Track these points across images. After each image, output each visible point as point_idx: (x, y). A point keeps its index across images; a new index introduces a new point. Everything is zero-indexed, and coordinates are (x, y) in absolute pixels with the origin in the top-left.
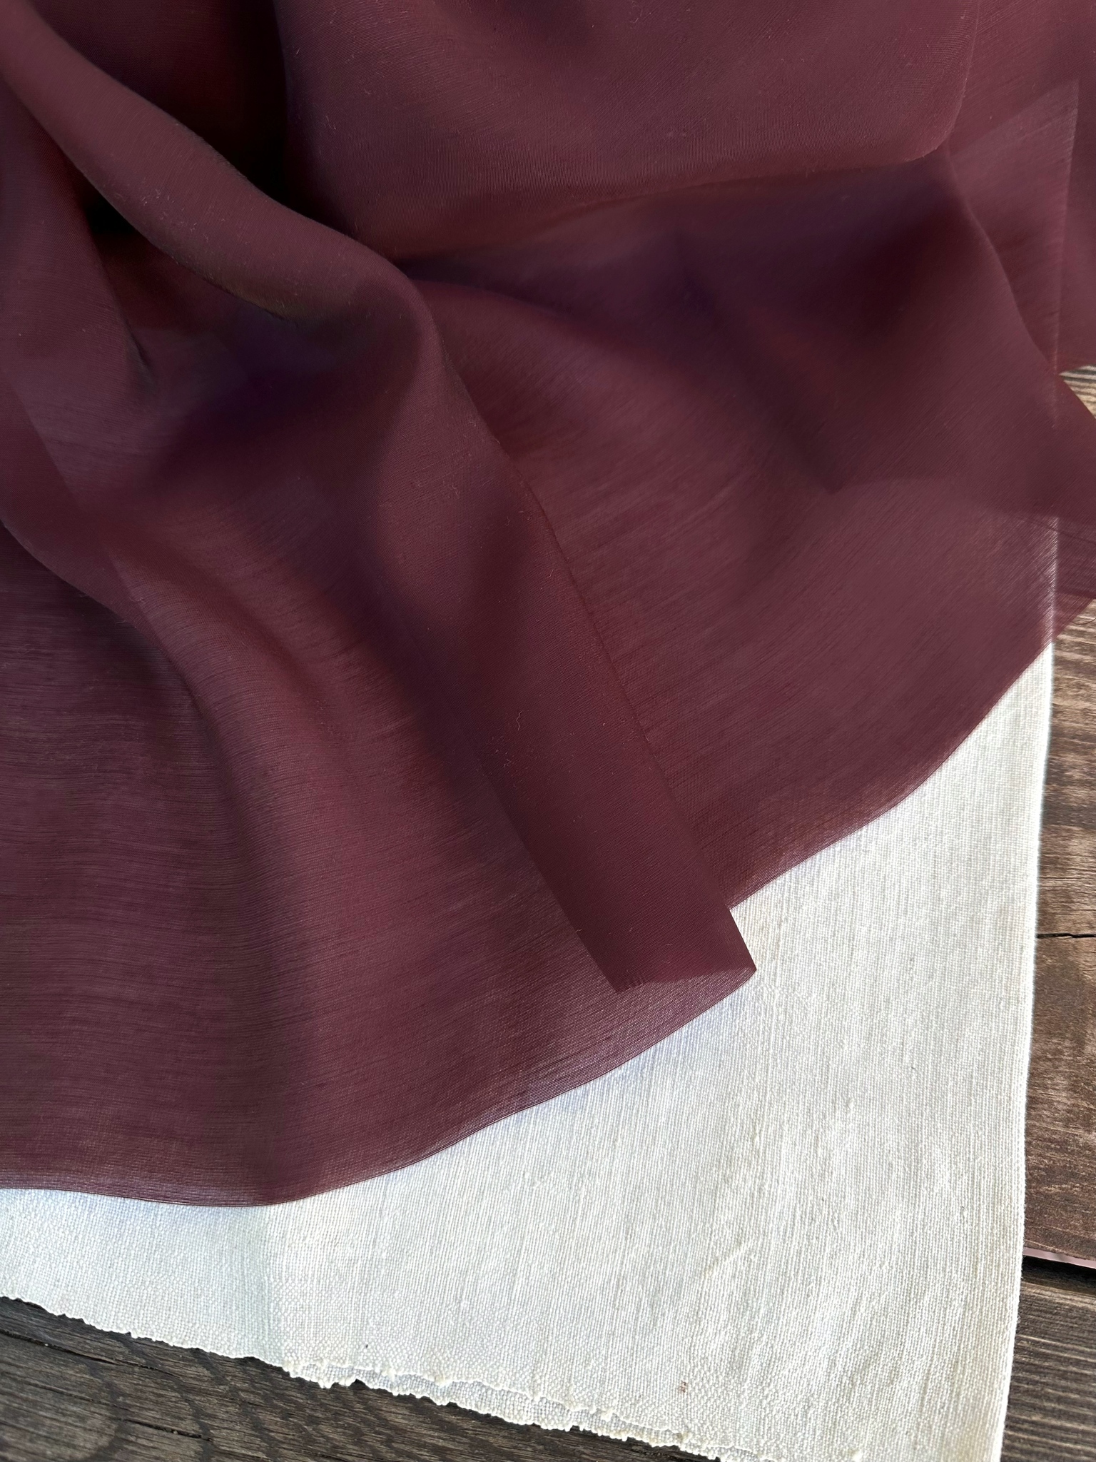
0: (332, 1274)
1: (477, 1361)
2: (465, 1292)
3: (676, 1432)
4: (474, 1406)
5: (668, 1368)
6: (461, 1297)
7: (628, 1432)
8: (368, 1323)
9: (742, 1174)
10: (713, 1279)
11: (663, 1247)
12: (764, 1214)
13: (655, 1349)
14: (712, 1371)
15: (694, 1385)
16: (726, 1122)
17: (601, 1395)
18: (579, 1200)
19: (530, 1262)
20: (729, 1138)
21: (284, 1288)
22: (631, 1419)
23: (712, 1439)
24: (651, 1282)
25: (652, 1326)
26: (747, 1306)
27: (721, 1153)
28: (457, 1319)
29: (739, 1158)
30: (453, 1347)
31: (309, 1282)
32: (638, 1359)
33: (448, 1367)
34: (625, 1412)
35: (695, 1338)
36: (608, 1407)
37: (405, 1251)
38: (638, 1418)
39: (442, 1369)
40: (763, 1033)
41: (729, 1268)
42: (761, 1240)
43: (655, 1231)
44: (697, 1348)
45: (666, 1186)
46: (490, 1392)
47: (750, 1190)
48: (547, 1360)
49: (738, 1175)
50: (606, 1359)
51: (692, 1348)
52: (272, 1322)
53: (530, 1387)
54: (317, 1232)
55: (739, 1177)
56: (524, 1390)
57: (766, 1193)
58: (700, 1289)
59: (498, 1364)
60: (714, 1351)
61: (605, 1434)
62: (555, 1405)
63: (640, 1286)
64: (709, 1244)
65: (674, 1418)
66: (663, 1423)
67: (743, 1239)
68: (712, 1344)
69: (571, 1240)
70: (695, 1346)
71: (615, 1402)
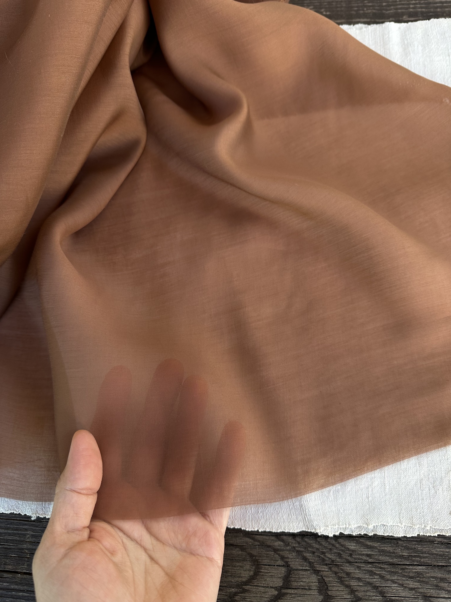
25: (435, 494)
28: (369, 504)
32: (434, 506)
48: (403, 512)
50: (423, 508)
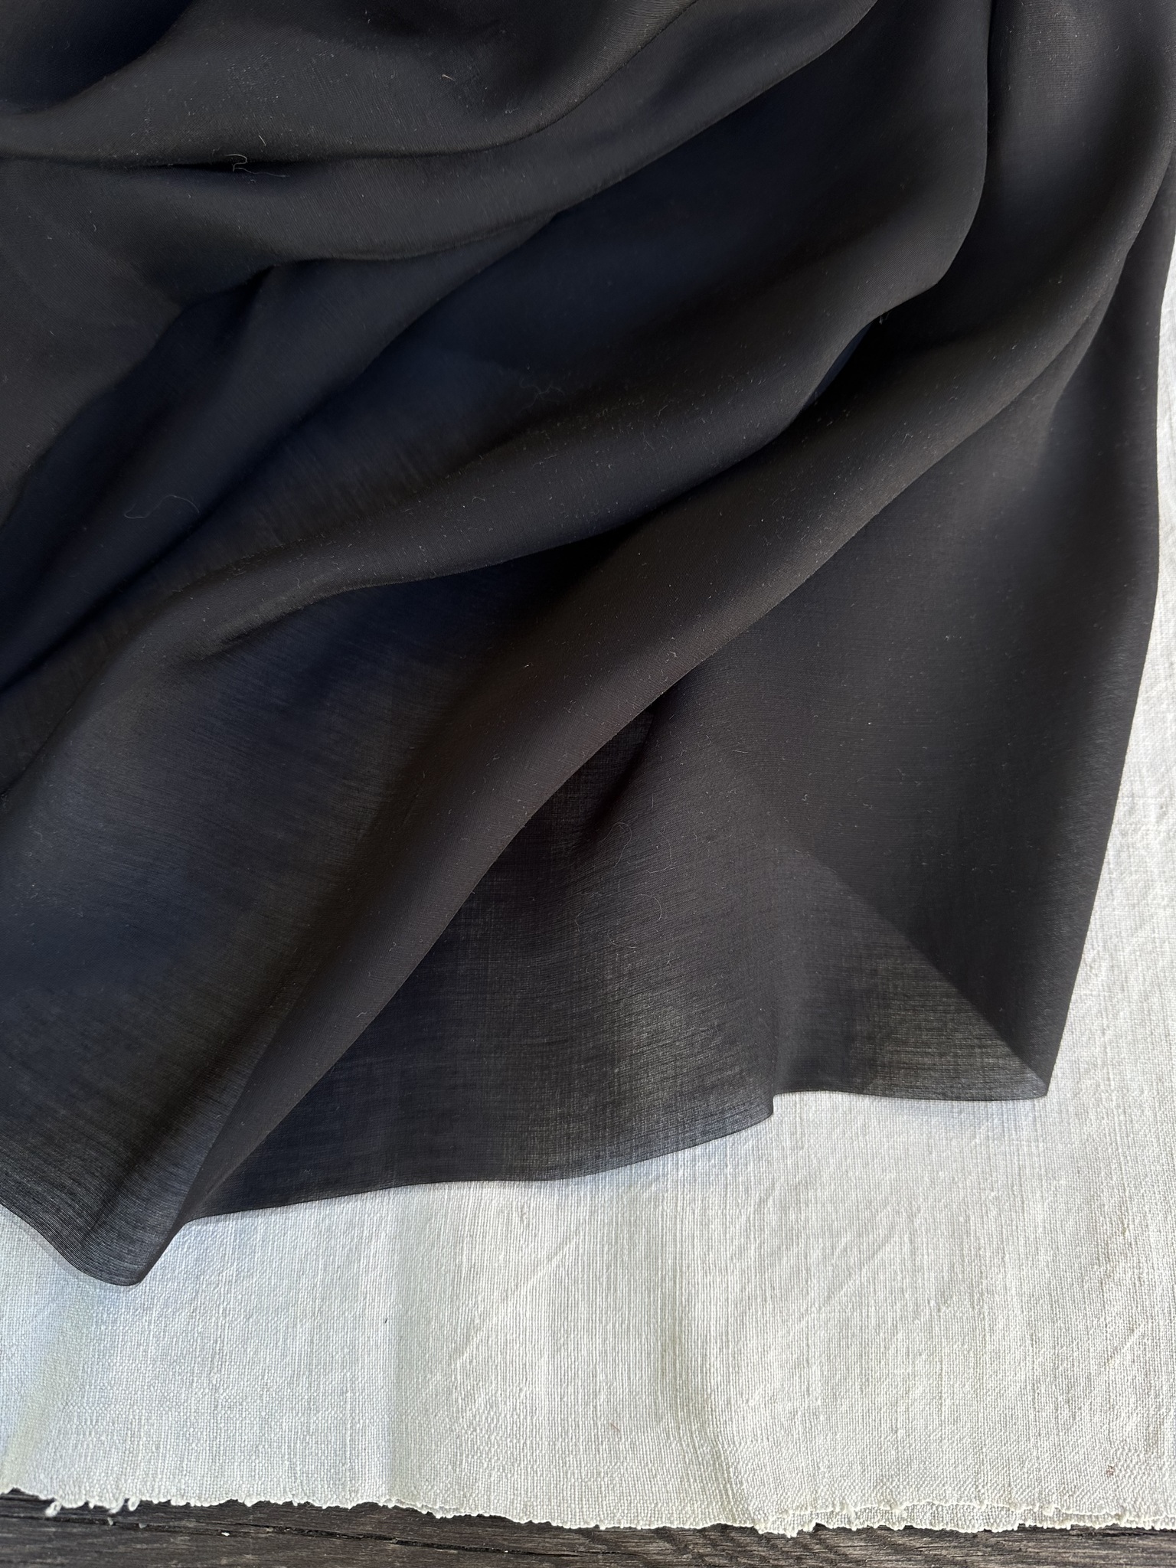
0: (778, 1430)
1: (924, 1483)
2: (899, 1422)
3: (1113, 1513)
4: (928, 1525)
5: (1094, 1457)
6: (896, 1427)
7: (1070, 1520)
8: (819, 1468)
9: (1121, 1267)
10: (1116, 1368)
11: (1067, 1347)
12: (1148, 1300)
13: (1079, 1441)
14: (1133, 1451)
15: (1120, 1467)
16: (1096, 1221)
17: (1040, 1493)
18: (984, 1317)
19: (952, 1383)
20: (1102, 1236)
21: (739, 1451)
22: (1071, 1510)
23: (1146, 1513)
24: (1062, 1381)
26: (1151, 1386)
27: (1098, 1251)
29: (1115, 1253)
30: (899, 1475)
31: (759, 1441)
33: (899, 1493)
34: (1065, 1505)
35: (1111, 1424)
36: (1049, 1503)
37: (838, 1394)
38: (1078, 1508)
39: (894, 1497)
40: (1110, 1135)
41: (1128, 1355)
42: (1150, 1324)
43: (1056, 1334)
44: (1115, 1433)
45: (1057, 1290)
46: (940, 1509)
47: (1131, 1280)
49: (1118, 1269)
51: (1111, 1434)
52: (734, 1486)
53: (975, 1497)
54: (757, 1392)
55: (1119, 1269)
56: (971, 1501)
57: (1146, 1280)
58: (1107, 1379)
59: (943, 1482)
60: (1130, 1433)
61: (1050, 1526)
62: (1000, 1509)
63: (1054, 1387)
64: (1106, 1336)
65: (1109, 1501)
66: (1101, 1507)
67: (1135, 1326)
68: (1127, 1427)
69: (985, 1356)
70: (1113, 1431)
71: (1054, 1496)
